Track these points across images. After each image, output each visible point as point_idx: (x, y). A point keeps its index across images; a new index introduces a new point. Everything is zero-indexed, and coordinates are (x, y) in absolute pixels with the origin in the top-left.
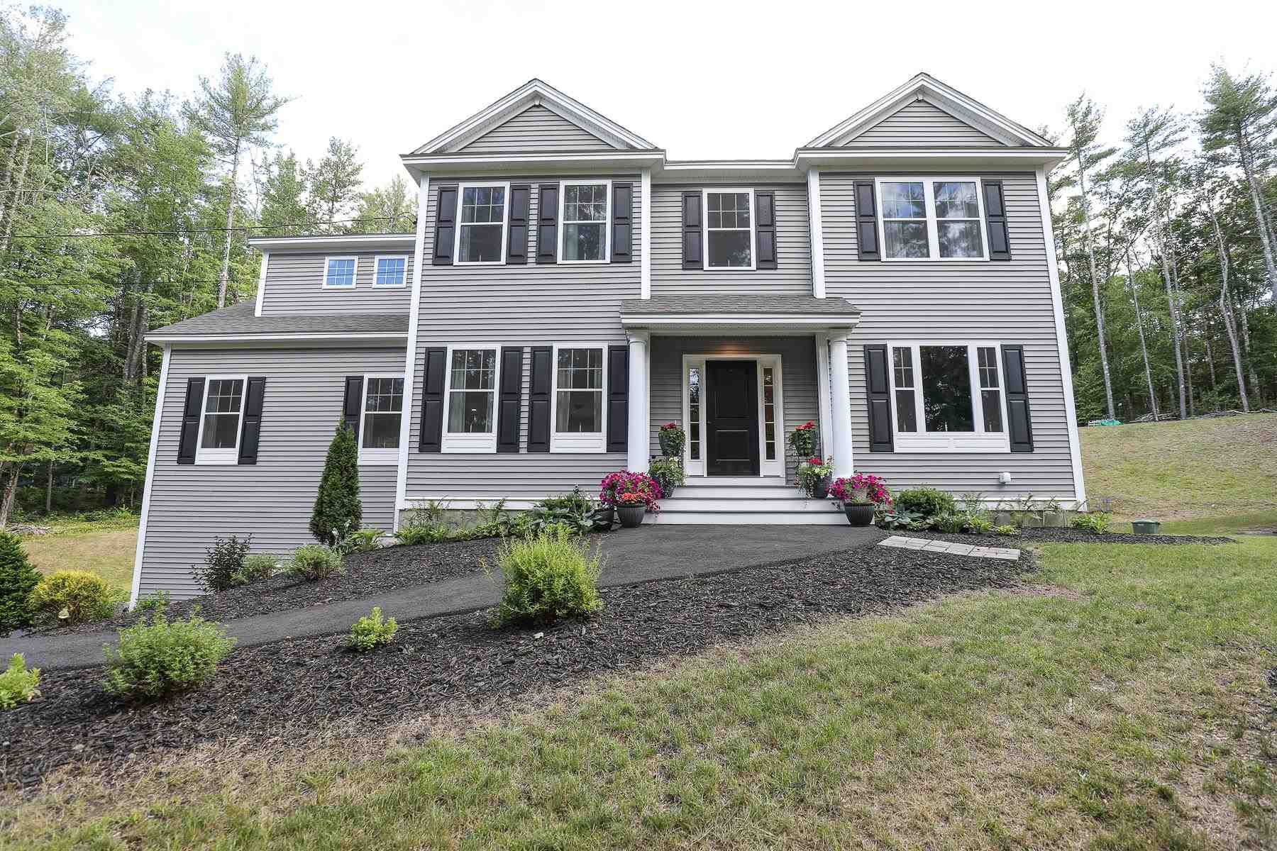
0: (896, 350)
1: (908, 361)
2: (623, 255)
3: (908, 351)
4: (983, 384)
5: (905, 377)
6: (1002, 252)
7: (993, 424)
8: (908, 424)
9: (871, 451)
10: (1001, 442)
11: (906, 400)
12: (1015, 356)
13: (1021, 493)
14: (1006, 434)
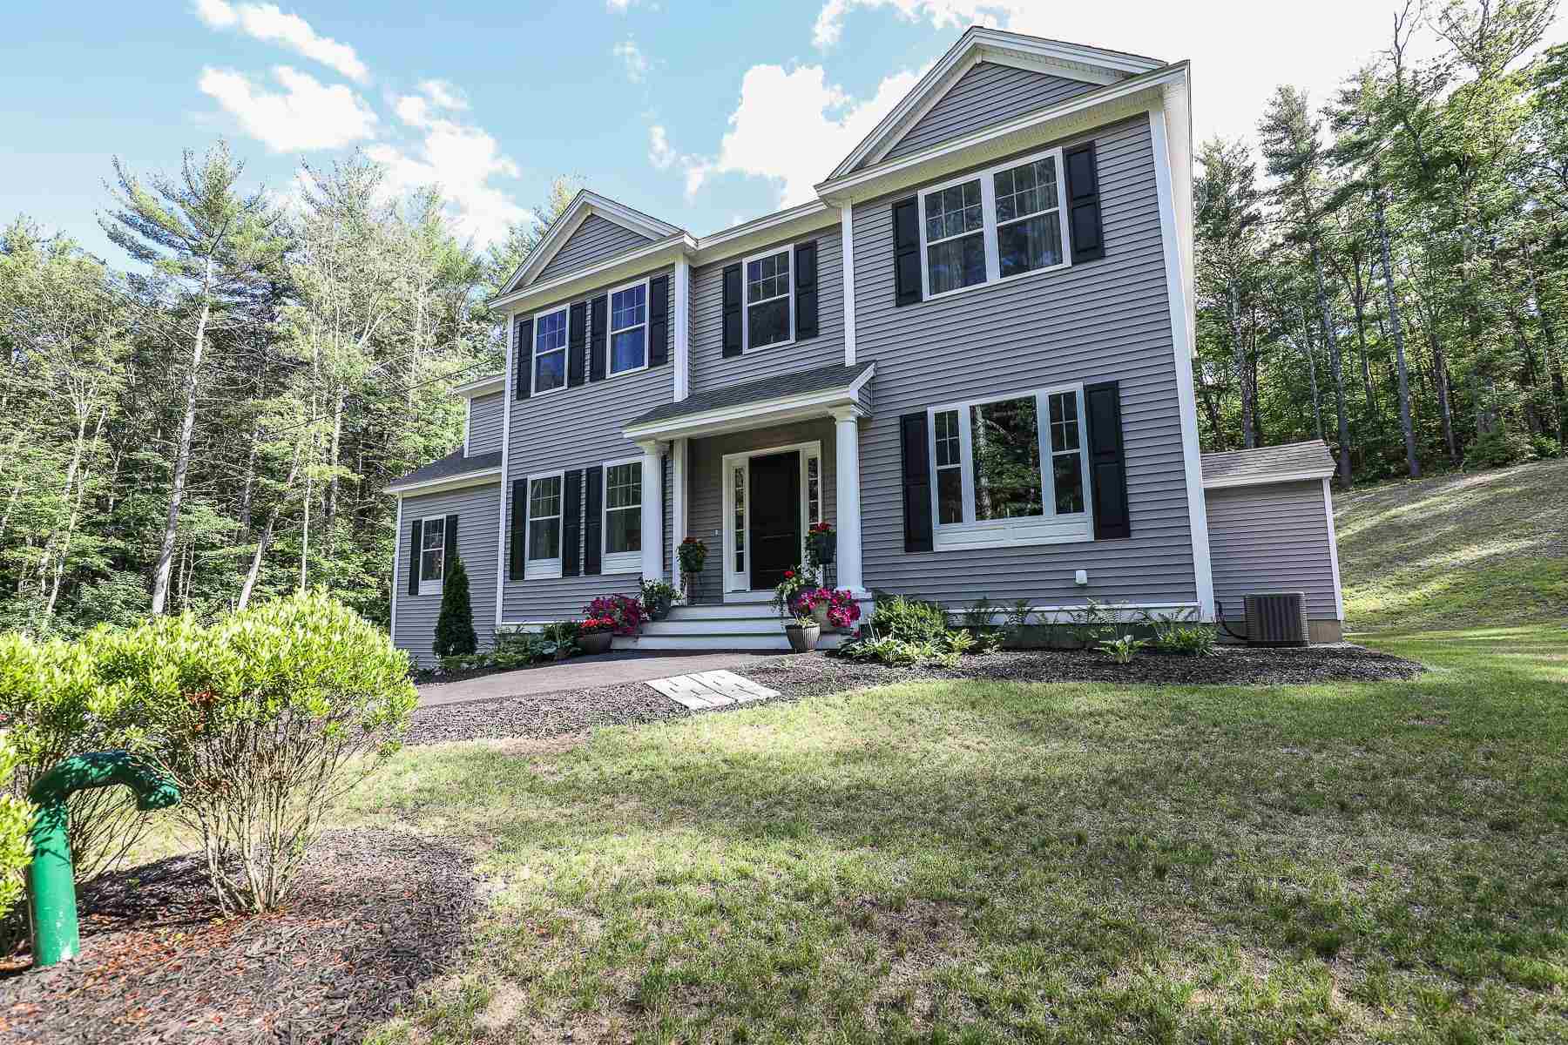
0: (940, 417)
1: (955, 430)
2: (660, 356)
3: (954, 415)
4: (1057, 445)
5: (950, 451)
6: (1089, 247)
7: (1068, 501)
8: (952, 514)
9: (906, 551)
10: (1078, 528)
11: (950, 483)
12: (1105, 399)
13: (1109, 598)
14: (1087, 516)
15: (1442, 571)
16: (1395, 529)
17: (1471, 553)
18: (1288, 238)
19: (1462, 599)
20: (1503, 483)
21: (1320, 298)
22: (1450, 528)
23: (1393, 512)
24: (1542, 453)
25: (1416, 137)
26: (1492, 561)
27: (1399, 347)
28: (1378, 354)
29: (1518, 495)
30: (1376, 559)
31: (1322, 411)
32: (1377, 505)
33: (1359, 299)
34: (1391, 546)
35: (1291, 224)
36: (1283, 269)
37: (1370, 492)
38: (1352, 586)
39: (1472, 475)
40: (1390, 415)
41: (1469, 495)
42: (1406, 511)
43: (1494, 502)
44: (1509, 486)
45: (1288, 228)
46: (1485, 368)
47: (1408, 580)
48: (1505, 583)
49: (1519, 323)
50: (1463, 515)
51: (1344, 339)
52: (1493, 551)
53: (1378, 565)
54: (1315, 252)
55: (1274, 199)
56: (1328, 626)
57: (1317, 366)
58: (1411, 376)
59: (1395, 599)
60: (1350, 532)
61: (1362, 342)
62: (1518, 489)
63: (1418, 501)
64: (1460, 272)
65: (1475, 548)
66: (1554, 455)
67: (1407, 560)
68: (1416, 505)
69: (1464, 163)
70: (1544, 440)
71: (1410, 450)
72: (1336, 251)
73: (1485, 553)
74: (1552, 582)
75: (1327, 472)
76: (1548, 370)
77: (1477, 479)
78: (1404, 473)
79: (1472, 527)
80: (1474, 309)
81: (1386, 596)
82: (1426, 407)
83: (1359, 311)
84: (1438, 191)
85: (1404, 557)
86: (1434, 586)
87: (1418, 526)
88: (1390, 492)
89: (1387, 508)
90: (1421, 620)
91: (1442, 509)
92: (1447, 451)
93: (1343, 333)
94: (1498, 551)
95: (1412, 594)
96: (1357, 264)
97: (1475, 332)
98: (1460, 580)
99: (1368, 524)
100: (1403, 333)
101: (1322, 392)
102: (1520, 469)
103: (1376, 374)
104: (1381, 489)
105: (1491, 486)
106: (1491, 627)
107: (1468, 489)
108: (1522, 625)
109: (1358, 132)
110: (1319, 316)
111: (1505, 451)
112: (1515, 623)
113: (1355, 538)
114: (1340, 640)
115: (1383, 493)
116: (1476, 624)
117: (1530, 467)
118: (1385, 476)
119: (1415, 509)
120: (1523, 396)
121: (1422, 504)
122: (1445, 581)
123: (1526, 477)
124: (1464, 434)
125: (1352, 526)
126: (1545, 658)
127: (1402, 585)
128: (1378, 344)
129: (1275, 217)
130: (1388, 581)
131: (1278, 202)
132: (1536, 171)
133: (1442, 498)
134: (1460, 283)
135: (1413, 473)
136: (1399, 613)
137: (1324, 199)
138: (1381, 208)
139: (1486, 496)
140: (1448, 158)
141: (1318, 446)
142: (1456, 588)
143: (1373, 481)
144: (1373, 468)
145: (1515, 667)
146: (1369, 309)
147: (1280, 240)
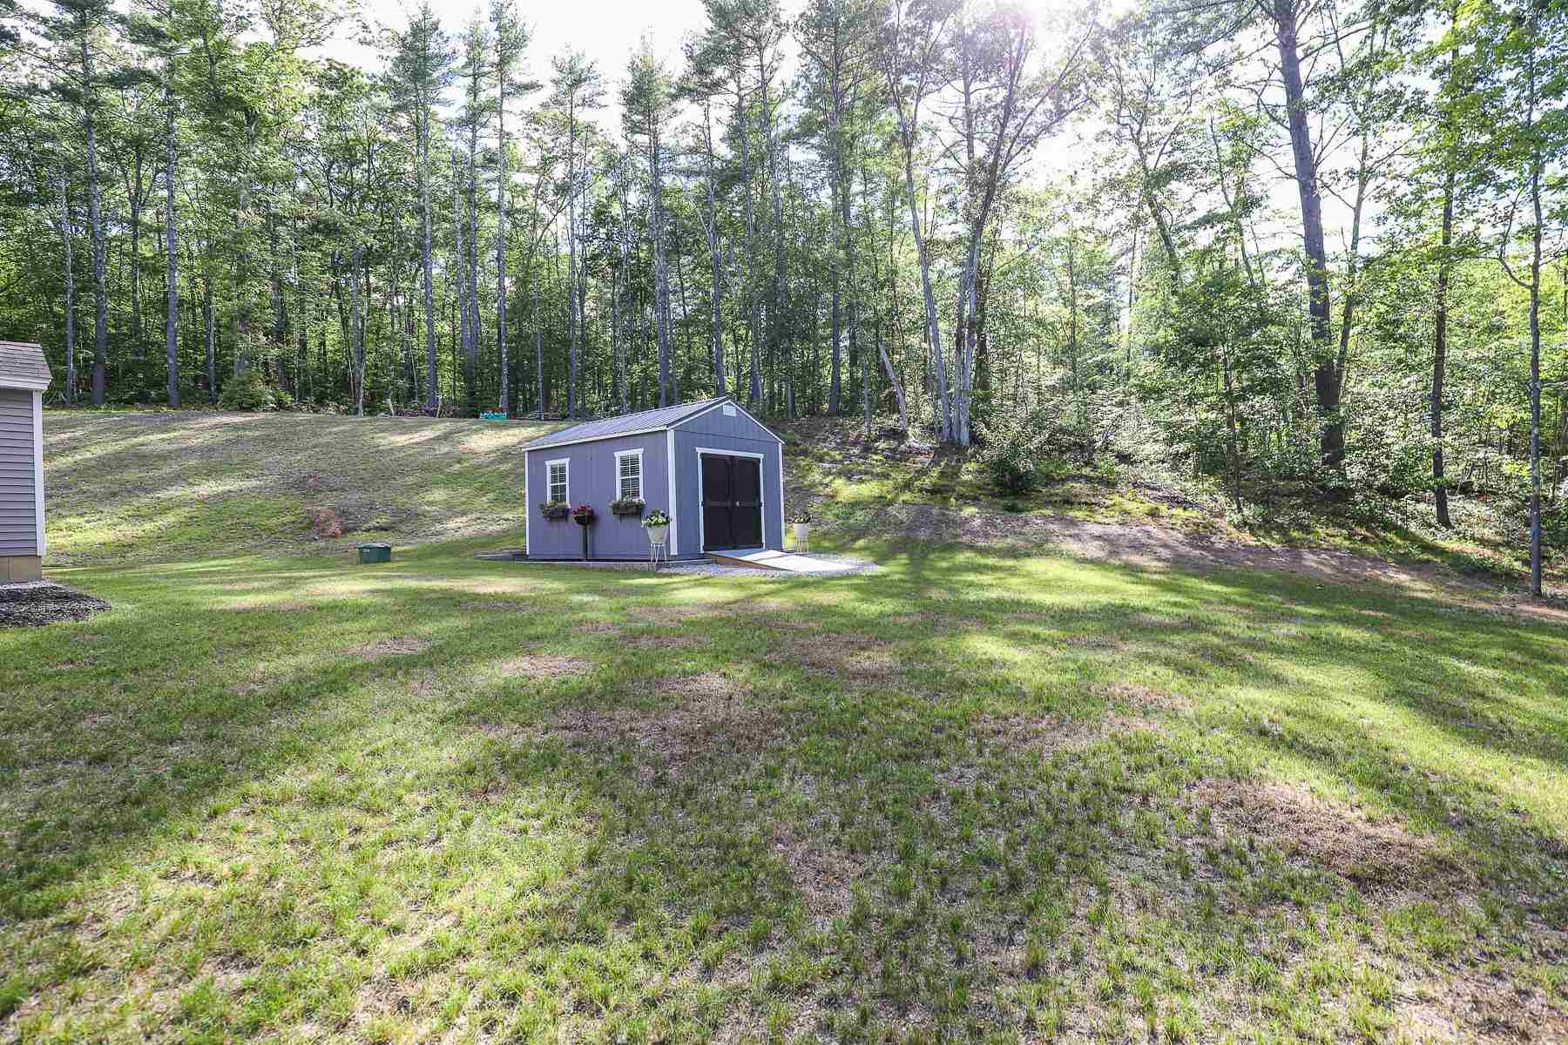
15: (182, 504)
16: (141, 458)
17: (208, 488)
18: (55, 87)
19: (195, 532)
20: (244, 427)
21: (89, 181)
22: (193, 462)
23: (141, 439)
24: (280, 406)
25: (213, 63)
26: (225, 497)
27: (173, 269)
28: (150, 268)
29: (255, 439)
30: (115, 488)
31: (76, 311)
32: (122, 430)
33: (138, 200)
34: (132, 475)
35: (61, 74)
36: (46, 124)
37: (118, 414)
38: (82, 515)
39: (223, 414)
40: (158, 337)
41: (216, 432)
42: (154, 440)
43: (238, 441)
44: (250, 430)
45: (60, 77)
46: (244, 315)
47: (144, 511)
48: (232, 517)
49: (280, 286)
50: (209, 450)
51: (115, 238)
52: (228, 488)
53: (114, 494)
54: (88, 124)
55: (42, 29)
56: (24, 563)
57: (77, 258)
58: (181, 302)
59: (128, 531)
60: (88, 455)
61: (135, 249)
62: (257, 433)
63: (166, 431)
64: (235, 218)
65: (212, 483)
66: (289, 409)
67: (146, 491)
68: (165, 436)
69: (252, 117)
70: (282, 394)
71: (172, 379)
72: (117, 135)
73: (221, 489)
74: (268, 518)
75: (41, 384)
76: (296, 335)
77: (225, 419)
78: (164, 400)
79: (212, 463)
80: (241, 258)
81: (121, 528)
82: (195, 339)
83: (135, 213)
84: (225, 129)
85: (142, 488)
86: (171, 518)
87: (164, 457)
88: (141, 418)
89: (135, 434)
90: (150, 552)
91: (190, 443)
92: (207, 386)
93: (115, 231)
94: (232, 488)
95: (148, 526)
96: (140, 161)
97: (240, 280)
98: (194, 514)
99: (112, 448)
100: (181, 256)
101: (79, 290)
102: (262, 416)
103: (147, 287)
104: (135, 413)
105: (236, 427)
106: (214, 559)
107: (216, 426)
108: (238, 556)
109: (158, 19)
110: (87, 199)
111: (252, 397)
112: (235, 555)
113: (94, 462)
114: (40, 579)
115: (133, 418)
116: (200, 556)
117: (270, 416)
118: (143, 399)
119: (163, 440)
120: (275, 352)
121: (172, 435)
122: (184, 512)
123: (266, 424)
124: (225, 372)
125: (92, 448)
126: (228, 587)
127: (138, 517)
128: (153, 258)
129: (43, 54)
130: (123, 511)
131: (46, 36)
132: (310, 158)
133: (191, 432)
134: (233, 228)
135: (172, 402)
136: (130, 546)
137: (110, 69)
138: (171, 115)
139: (231, 435)
140: (237, 102)
141: (33, 351)
142: (191, 521)
143: (129, 403)
144: (131, 388)
145: (197, 599)
146: (148, 216)
147: (45, 85)
